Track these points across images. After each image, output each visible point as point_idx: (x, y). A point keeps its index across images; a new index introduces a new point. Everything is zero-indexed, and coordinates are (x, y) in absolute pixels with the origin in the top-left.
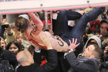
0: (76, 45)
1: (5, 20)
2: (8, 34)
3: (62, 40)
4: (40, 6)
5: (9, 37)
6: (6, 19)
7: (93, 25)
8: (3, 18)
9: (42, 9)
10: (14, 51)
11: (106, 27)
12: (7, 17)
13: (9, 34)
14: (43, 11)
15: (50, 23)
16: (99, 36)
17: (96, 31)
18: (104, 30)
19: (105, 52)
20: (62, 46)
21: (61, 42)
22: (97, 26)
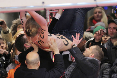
3: (66, 39)
11: (114, 27)
13: (4, 31)
16: (106, 38)
18: (111, 31)
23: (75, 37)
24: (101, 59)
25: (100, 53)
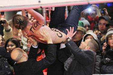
0: (73, 33)
1: (3, 16)
2: (5, 30)
4: (37, 3)
5: (7, 34)
6: (5, 16)
7: (92, 21)
8: (1, 15)
9: (40, 6)
10: (11, 49)
11: (104, 23)
12: (5, 14)
14: (41, 7)
15: (49, 20)
17: (95, 28)
18: (102, 26)
19: (104, 48)
20: (61, 37)
21: (59, 33)
22: (96, 22)
23: (69, 30)
24: (96, 50)
25: (95, 45)
